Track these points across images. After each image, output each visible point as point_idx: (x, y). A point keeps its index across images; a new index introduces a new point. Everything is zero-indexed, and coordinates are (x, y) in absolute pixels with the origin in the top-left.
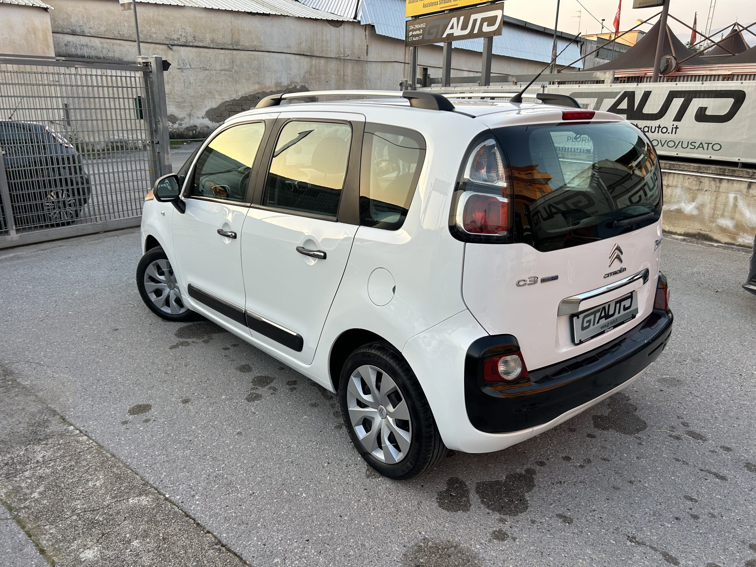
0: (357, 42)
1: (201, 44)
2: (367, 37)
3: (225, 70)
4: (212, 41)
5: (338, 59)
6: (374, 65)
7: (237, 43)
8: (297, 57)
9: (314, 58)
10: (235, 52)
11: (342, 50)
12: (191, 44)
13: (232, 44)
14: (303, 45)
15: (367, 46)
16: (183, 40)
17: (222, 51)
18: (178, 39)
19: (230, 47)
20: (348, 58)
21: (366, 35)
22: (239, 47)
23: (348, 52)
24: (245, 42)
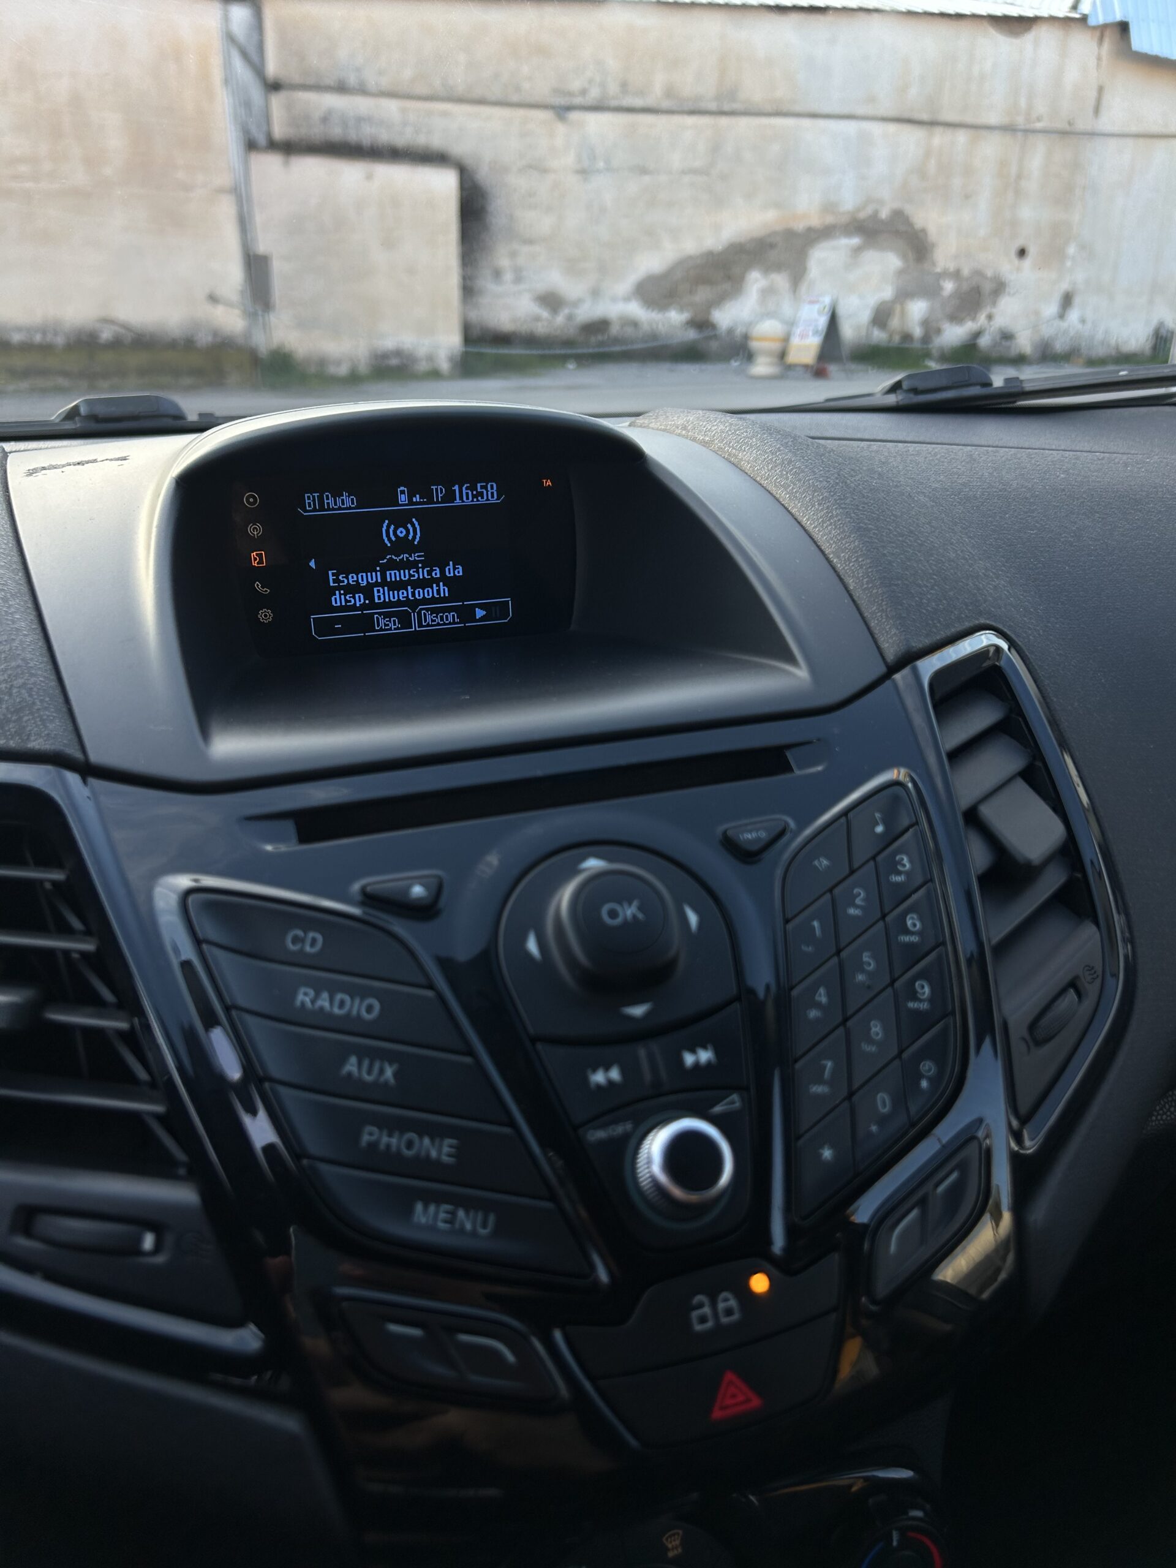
0: (1072, 75)
1: (638, 102)
2: (1104, 62)
3: (694, 171)
4: (669, 93)
5: (1008, 129)
6: (1113, 143)
7: (732, 95)
8: (892, 128)
9: (938, 130)
10: (724, 121)
11: (1023, 102)
12: (614, 103)
13: (718, 98)
14: (913, 91)
15: (1101, 90)
16: (594, 94)
17: (690, 120)
18: (584, 92)
19: (713, 106)
20: (1039, 125)
21: (1099, 59)
22: (736, 106)
23: (1041, 107)
24: (754, 91)
